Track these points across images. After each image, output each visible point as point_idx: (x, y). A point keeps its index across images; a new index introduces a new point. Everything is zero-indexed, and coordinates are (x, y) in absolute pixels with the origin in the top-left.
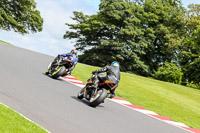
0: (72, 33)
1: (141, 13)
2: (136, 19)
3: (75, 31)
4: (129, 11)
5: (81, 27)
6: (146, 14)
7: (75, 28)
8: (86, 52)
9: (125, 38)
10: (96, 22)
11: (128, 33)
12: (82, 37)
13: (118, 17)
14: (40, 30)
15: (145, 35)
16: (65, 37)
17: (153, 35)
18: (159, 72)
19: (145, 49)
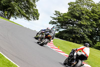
0: (54, 22)
1: (90, 13)
2: (87, 17)
3: (55, 21)
4: (84, 12)
5: (59, 19)
6: (92, 14)
7: (56, 19)
8: (60, 32)
9: (80, 26)
10: (66, 17)
11: (82, 23)
12: (59, 24)
13: (78, 15)
14: (38, 19)
15: (91, 25)
16: (50, 23)
17: (95, 26)
18: (97, 45)
19: (91, 32)
